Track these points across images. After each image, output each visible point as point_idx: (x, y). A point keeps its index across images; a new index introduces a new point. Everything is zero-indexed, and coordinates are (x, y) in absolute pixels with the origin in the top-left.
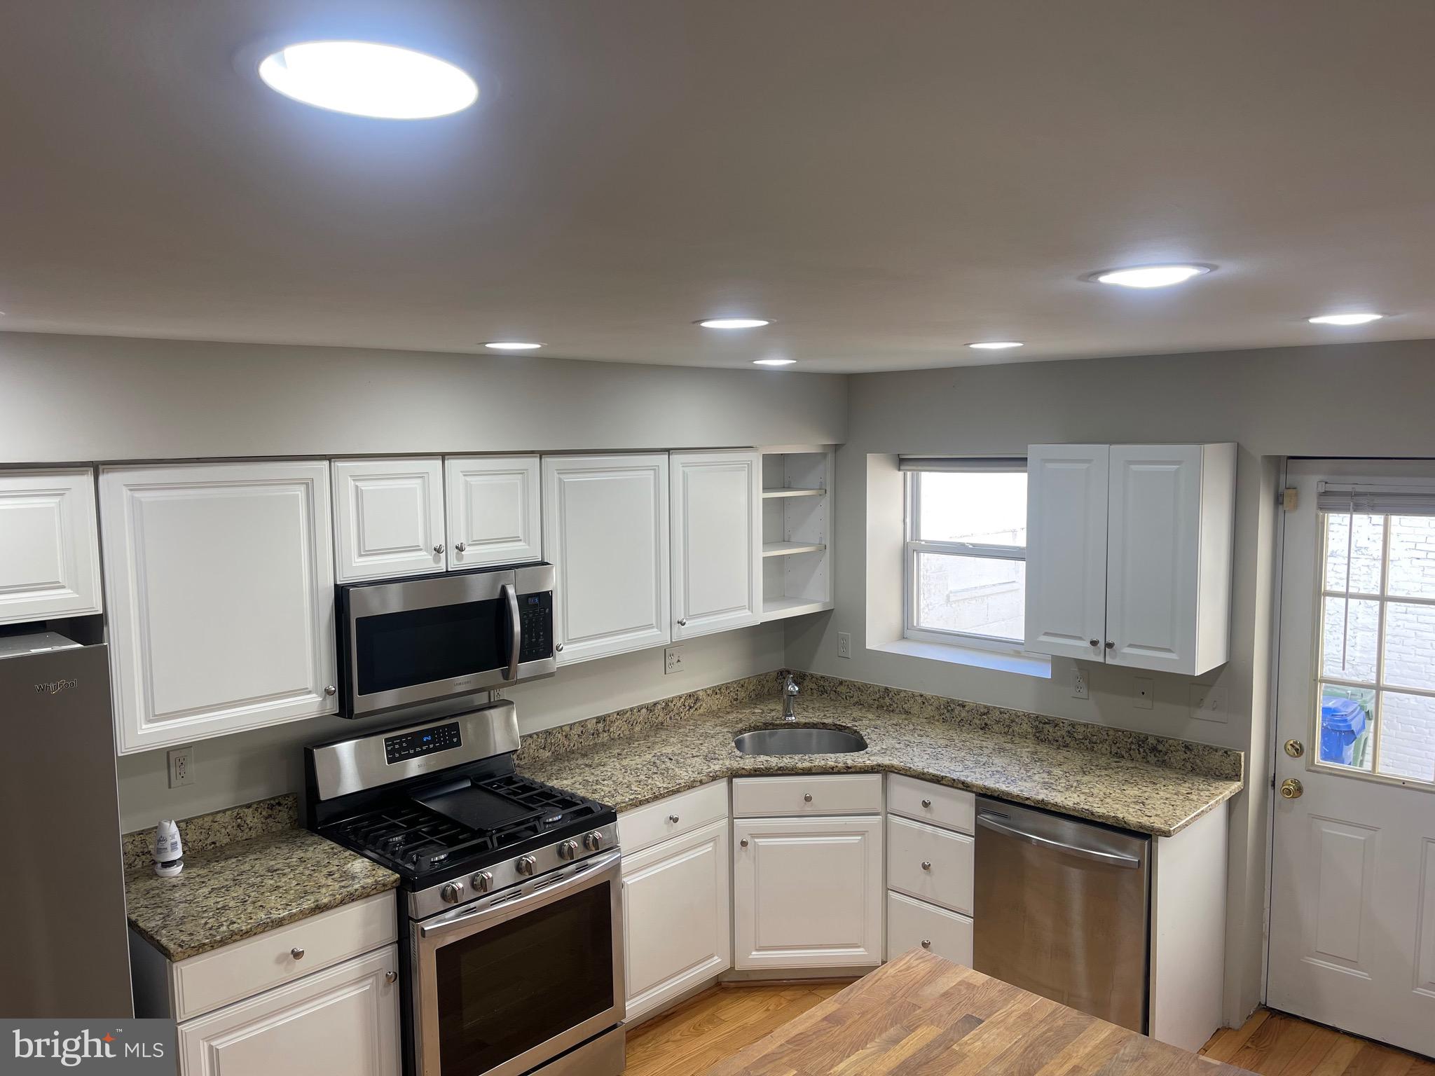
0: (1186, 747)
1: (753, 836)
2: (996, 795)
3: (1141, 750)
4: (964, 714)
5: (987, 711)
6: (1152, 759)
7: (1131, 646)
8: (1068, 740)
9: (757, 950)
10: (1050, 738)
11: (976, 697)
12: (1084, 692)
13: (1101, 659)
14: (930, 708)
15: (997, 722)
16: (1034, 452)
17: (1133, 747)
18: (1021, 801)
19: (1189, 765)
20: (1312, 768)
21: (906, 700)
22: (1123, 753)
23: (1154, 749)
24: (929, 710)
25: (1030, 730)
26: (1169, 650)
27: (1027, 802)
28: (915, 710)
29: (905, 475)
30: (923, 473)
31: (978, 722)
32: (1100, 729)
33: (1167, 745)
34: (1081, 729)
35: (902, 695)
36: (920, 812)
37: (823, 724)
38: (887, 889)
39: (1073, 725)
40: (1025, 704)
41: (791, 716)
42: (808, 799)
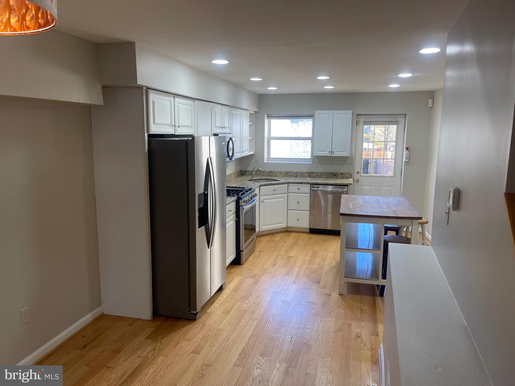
0: (342, 173)
1: (264, 200)
2: (316, 183)
3: (332, 176)
4: (291, 174)
5: (297, 173)
6: (334, 177)
7: (337, 152)
8: (316, 176)
9: (264, 226)
10: (312, 176)
11: (294, 170)
12: (319, 165)
13: (331, 155)
14: (282, 174)
15: (299, 175)
16: (317, 112)
17: (331, 175)
18: (321, 184)
19: (342, 177)
20: (361, 176)
21: (276, 173)
22: (328, 177)
23: (335, 175)
24: (282, 175)
25: (307, 175)
26: (345, 152)
27: (323, 184)
28: (279, 175)
29: (268, 120)
30: (272, 120)
31: (295, 175)
32: (323, 173)
33: (338, 174)
34: (319, 173)
35: (275, 172)
36: (297, 191)
37: (262, 179)
38: (287, 210)
39: (317, 173)
40: (305, 170)
41: (254, 177)
42: (275, 190)
